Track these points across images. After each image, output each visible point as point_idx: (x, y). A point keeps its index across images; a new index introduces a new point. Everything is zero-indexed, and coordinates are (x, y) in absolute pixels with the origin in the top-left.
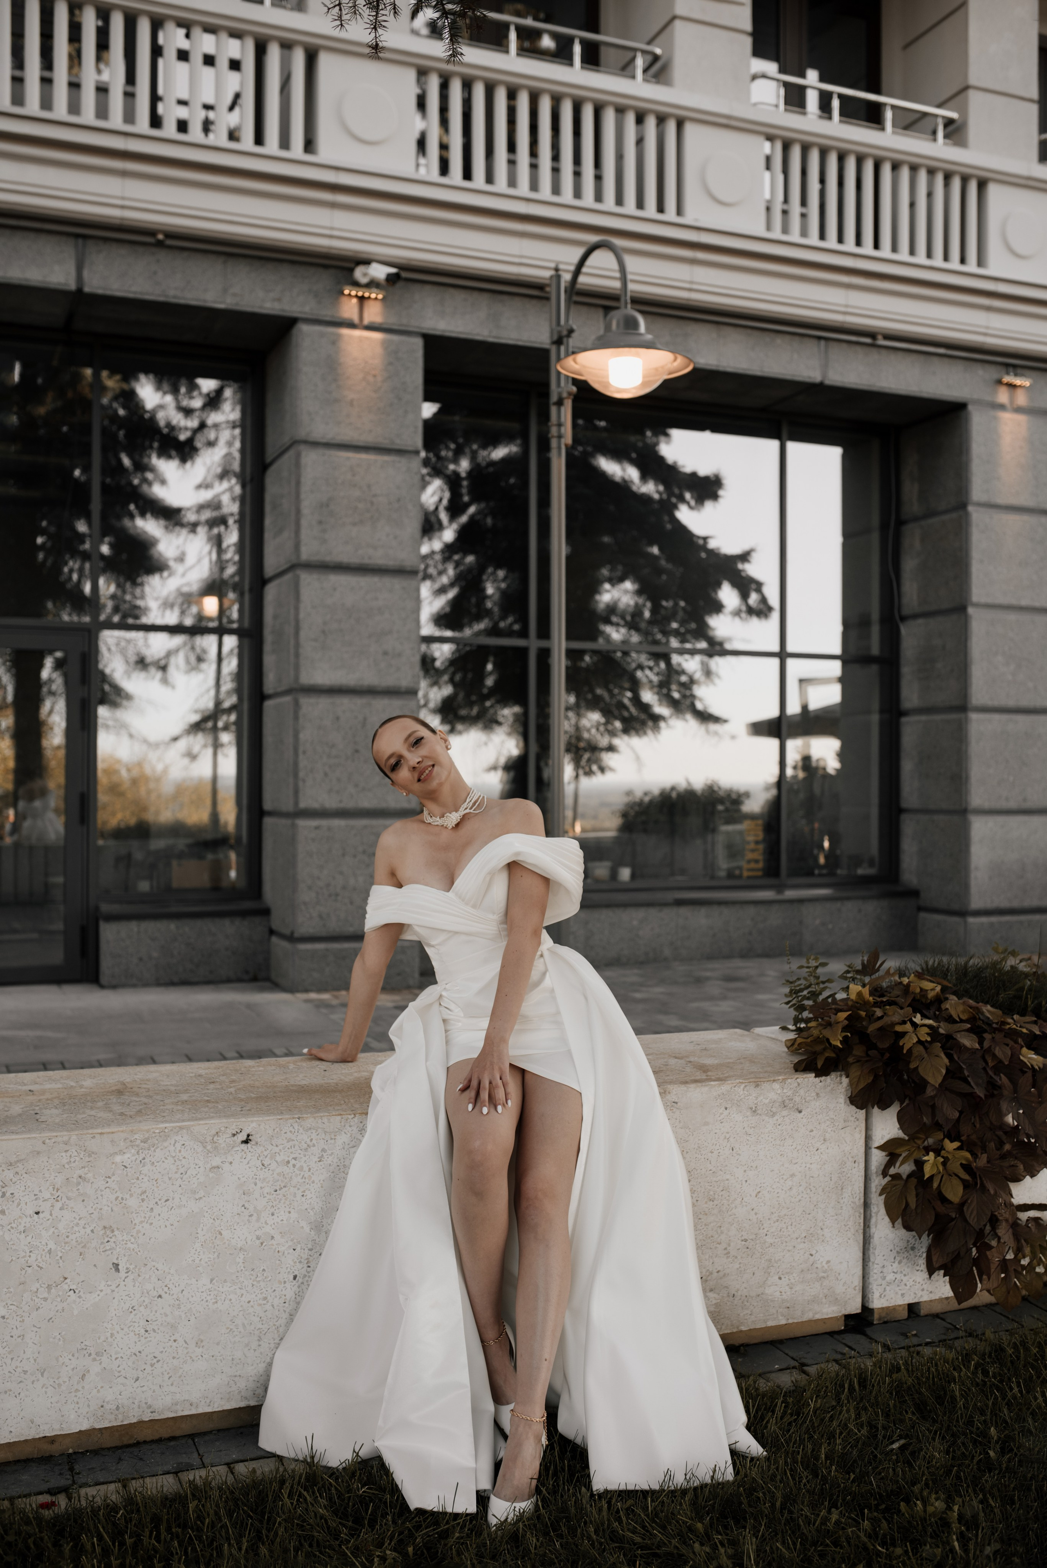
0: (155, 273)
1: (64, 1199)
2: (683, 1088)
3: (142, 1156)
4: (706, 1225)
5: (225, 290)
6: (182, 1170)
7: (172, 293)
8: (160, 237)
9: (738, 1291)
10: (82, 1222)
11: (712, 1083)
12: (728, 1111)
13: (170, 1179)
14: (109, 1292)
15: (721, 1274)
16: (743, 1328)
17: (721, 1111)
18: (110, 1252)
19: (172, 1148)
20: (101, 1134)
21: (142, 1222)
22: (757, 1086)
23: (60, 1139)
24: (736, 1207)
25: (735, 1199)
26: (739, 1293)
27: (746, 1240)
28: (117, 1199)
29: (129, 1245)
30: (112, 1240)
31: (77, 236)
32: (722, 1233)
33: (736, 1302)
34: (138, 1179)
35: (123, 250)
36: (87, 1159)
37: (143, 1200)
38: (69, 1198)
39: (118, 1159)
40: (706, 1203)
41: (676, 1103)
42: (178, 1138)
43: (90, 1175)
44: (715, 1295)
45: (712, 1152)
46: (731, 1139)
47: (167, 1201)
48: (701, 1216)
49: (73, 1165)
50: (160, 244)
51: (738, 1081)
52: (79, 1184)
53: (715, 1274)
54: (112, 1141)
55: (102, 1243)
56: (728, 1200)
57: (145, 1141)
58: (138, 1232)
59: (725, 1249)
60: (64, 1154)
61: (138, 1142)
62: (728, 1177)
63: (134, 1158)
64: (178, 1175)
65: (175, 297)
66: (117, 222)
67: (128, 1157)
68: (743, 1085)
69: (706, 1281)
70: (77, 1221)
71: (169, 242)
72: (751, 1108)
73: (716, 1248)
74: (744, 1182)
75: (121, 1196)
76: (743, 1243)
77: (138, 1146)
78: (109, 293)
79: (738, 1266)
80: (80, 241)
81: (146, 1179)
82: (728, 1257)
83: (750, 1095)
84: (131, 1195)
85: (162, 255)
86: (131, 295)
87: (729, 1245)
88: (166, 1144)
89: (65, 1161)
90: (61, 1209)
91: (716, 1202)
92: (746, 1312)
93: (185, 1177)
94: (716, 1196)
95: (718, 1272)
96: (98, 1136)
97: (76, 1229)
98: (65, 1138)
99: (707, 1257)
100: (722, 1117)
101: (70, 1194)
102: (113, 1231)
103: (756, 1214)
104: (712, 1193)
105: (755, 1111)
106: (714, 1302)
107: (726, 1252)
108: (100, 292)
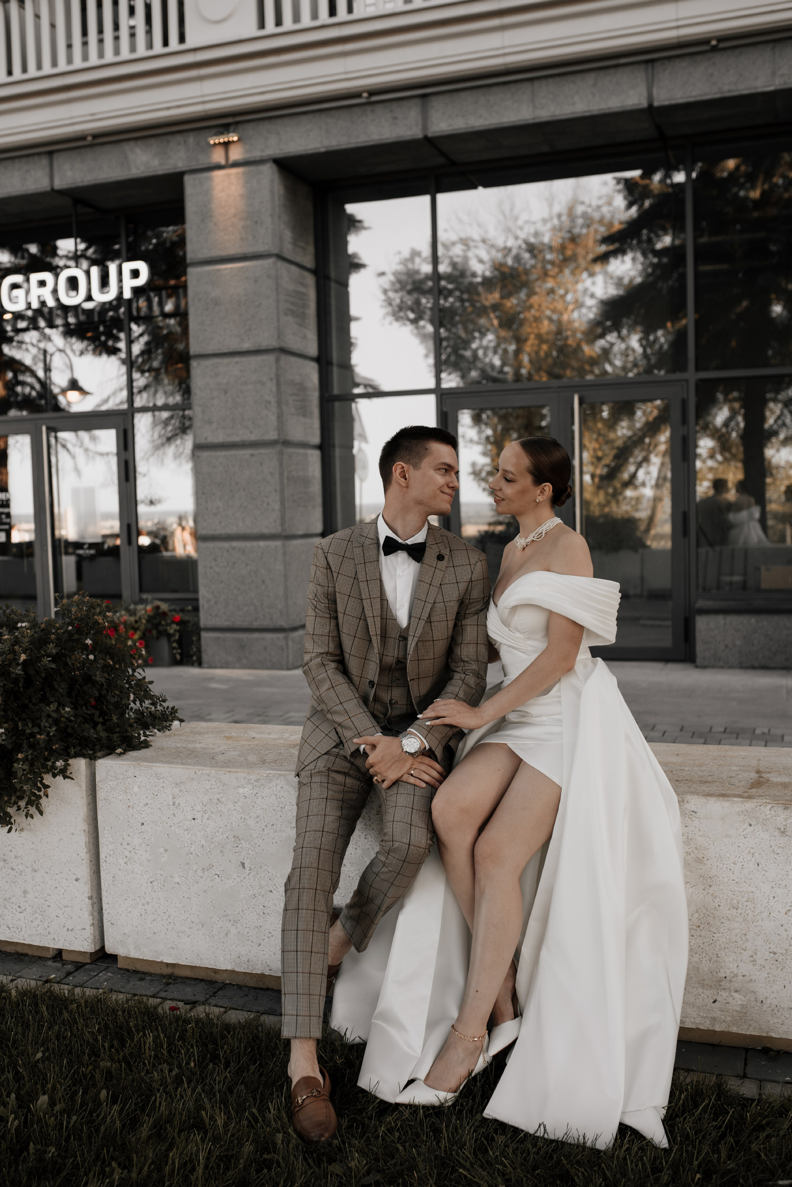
0: (712, 75)
1: (210, 813)
2: (703, 800)
3: (256, 791)
4: (729, 930)
5: (774, 73)
6: (282, 805)
7: (726, 88)
8: (714, 43)
9: (766, 998)
10: (221, 830)
11: (736, 799)
12: (752, 828)
13: (274, 810)
14: (239, 881)
15: (747, 978)
16: (773, 1035)
17: (745, 827)
18: (238, 854)
19: (274, 789)
20: (230, 772)
21: (257, 837)
22: (786, 808)
23: (204, 772)
24: (762, 920)
25: (761, 912)
26: (769, 1001)
27: (775, 953)
28: (241, 818)
29: (250, 852)
30: (240, 846)
31: (647, 62)
32: (747, 940)
33: (764, 1009)
34: (254, 807)
35: (684, 63)
36: (222, 788)
37: (258, 822)
38: (212, 813)
39: (241, 791)
40: (729, 909)
41: (696, 812)
42: (278, 782)
43: (224, 799)
44: (742, 998)
45: (735, 864)
46: (756, 855)
47: (273, 825)
48: (722, 920)
49: (213, 790)
50: (714, 49)
51: (764, 801)
52: (217, 804)
53: (740, 978)
54: (237, 778)
55: (234, 847)
56: (754, 912)
57: (257, 781)
58: (255, 843)
59: (752, 956)
60: (207, 782)
61: (253, 781)
62: (753, 889)
63: (250, 792)
64: (279, 809)
65: (729, 91)
66: (675, 41)
67: (246, 790)
68: (770, 806)
69: (731, 981)
70: (217, 829)
71: (722, 45)
72: (779, 829)
73: (741, 953)
74: (771, 898)
75: (244, 817)
76: (772, 955)
77: (253, 784)
78: (673, 102)
79: (767, 976)
80: (650, 65)
81: (259, 808)
82: (754, 965)
83: (778, 816)
84: (250, 817)
85: (718, 58)
86: (692, 99)
87: (756, 954)
88: (271, 785)
89: (208, 787)
90: (208, 819)
91: (739, 911)
92: (776, 1020)
93: (283, 810)
94: (740, 906)
95: (744, 976)
96: (227, 773)
97: (217, 834)
98: (208, 772)
99: (731, 959)
100: (745, 832)
101: (212, 810)
102: (240, 840)
103: (786, 930)
104: (735, 901)
105: (783, 832)
106: (740, 1002)
107: (752, 959)
108: (667, 103)
